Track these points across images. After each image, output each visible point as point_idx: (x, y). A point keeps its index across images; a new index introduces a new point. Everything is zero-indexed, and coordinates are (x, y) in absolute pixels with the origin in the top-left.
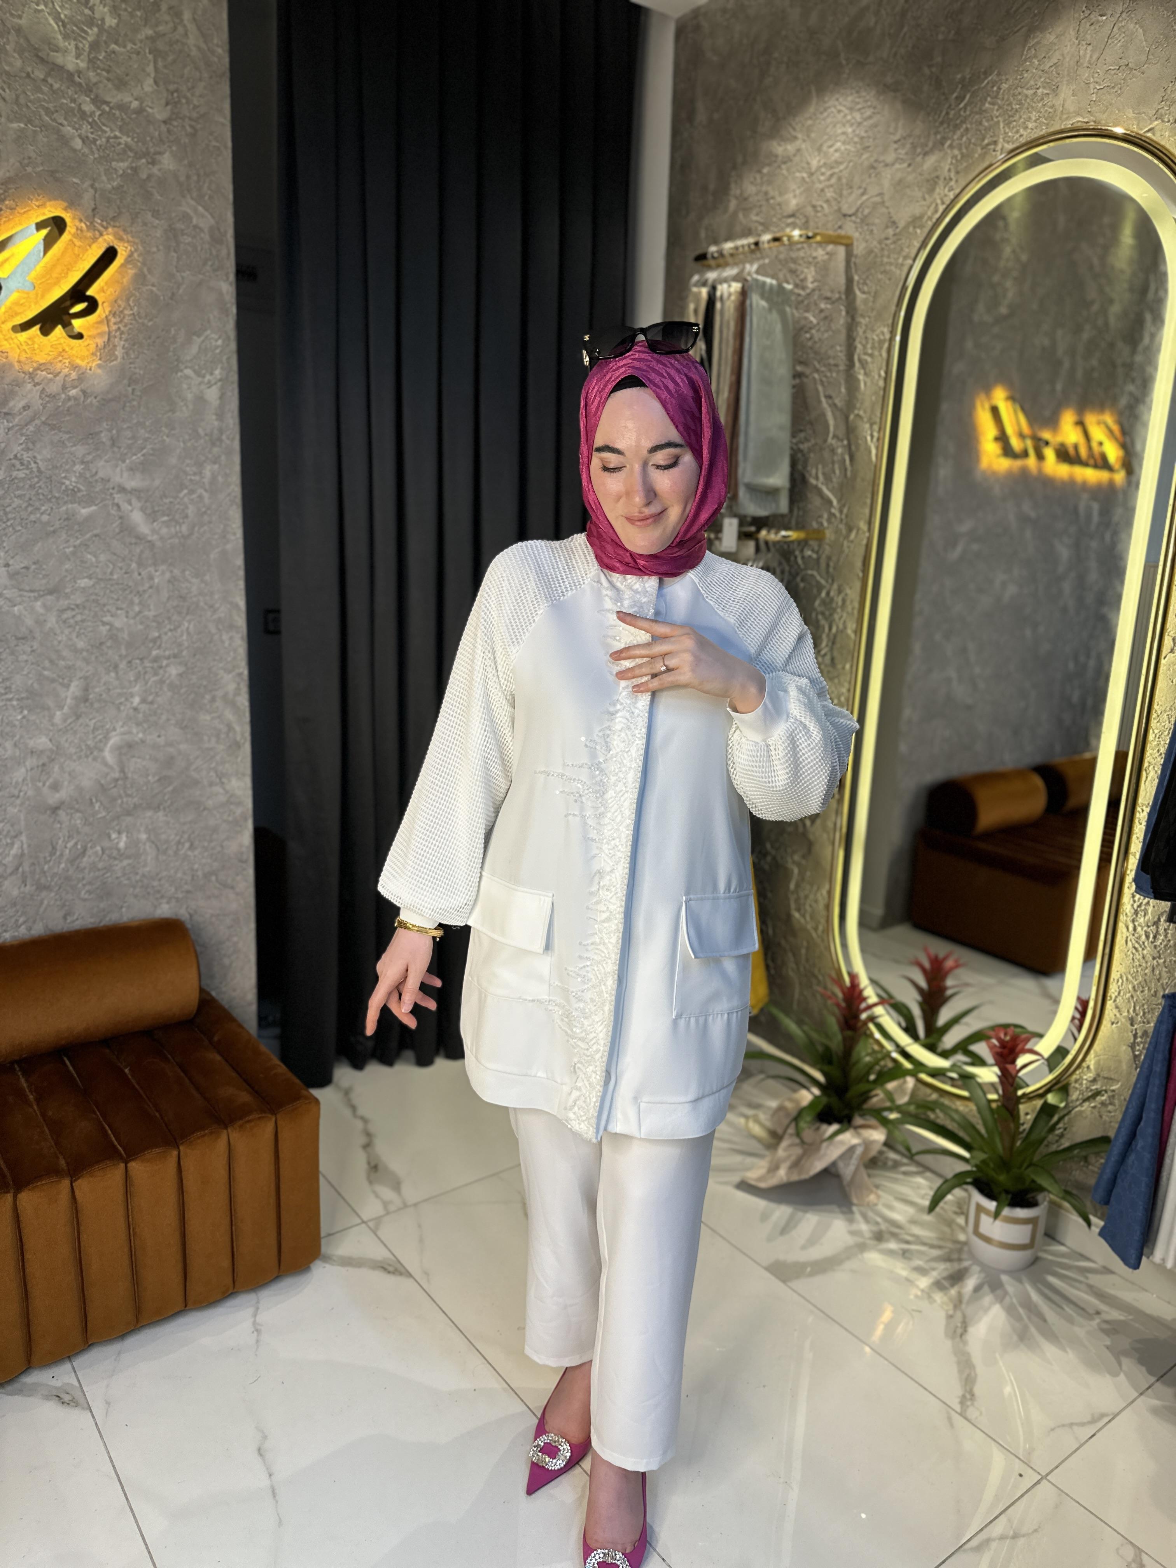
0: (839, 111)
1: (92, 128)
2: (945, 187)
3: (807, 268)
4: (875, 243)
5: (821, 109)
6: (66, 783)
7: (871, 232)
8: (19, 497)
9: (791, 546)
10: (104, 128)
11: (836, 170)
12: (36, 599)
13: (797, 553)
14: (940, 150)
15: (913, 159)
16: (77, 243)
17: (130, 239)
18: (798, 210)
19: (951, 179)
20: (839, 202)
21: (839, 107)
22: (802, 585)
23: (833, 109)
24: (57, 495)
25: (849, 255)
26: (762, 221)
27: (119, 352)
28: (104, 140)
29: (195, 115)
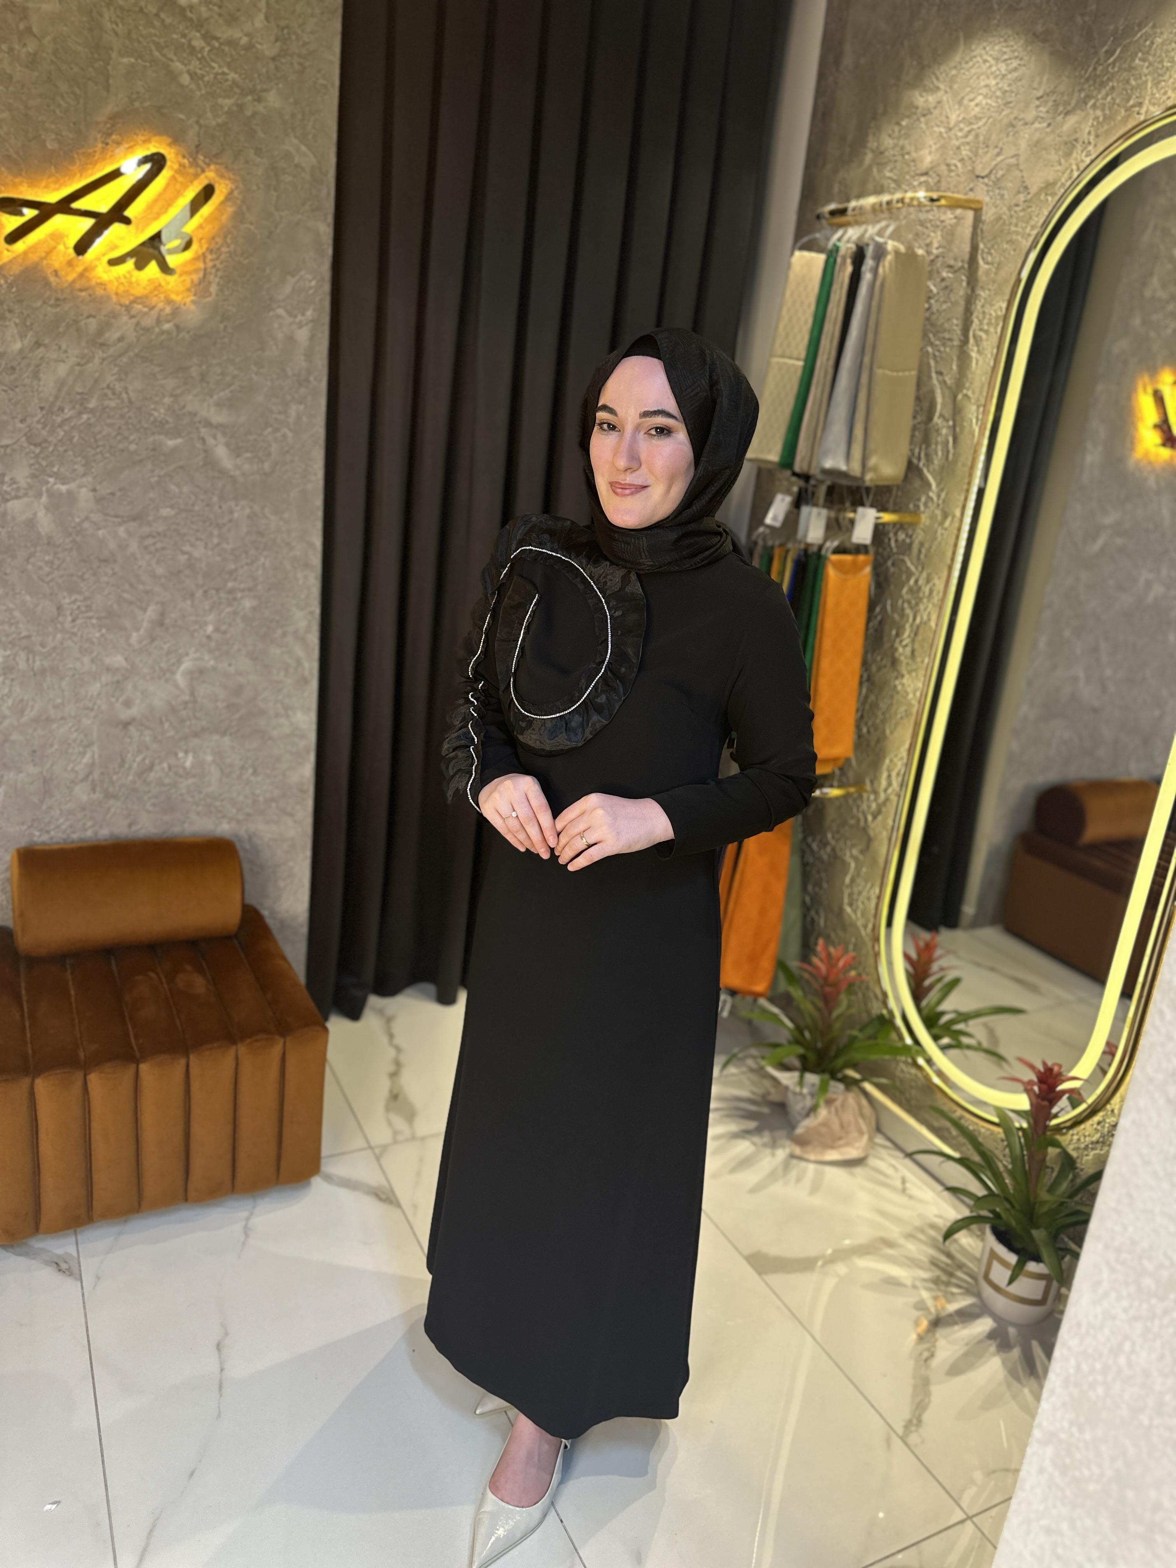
0: (985, 61)
1: (201, 63)
2: (1082, 152)
3: (934, 232)
4: (1005, 209)
5: (967, 58)
6: (138, 701)
7: (1002, 196)
8: (110, 425)
9: (887, 527)
10: (214, 64)
11: (975, 127)
12: (120, 524)
13: (891, 535)
14: (1083, 110)
15: (1054, 118)
16: (180, 179)
17: (232, 176)
18: (932, 168)
19: (1089, 143)
20: (973, 162)
21: (986, 57)
22: (892, 570)
23: (979, 59)
24: (146, 425)
25: (977, 220)
26: (895, 177)
27: (213, 289)
28: (212, 76)
29: (304, 52)
